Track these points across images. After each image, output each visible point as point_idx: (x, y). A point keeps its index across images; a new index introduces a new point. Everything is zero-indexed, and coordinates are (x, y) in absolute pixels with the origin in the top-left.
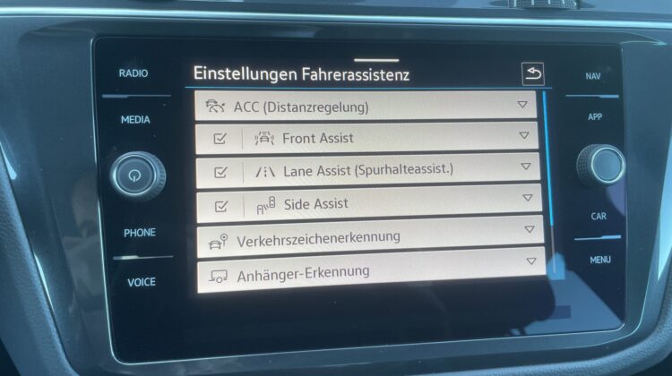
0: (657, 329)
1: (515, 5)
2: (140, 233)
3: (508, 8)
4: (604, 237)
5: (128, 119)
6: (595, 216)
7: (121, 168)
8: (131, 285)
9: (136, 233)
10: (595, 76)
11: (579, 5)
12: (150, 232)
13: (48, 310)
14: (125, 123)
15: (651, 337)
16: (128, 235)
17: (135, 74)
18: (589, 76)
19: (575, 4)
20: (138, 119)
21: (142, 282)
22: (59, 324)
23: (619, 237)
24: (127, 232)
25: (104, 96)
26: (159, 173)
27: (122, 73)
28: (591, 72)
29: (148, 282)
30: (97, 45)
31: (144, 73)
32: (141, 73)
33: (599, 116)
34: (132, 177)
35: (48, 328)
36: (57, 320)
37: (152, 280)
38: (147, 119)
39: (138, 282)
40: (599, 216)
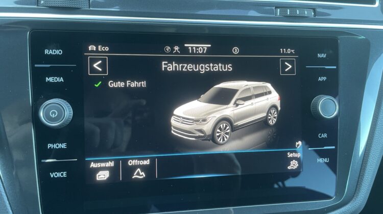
0: (354, 199)
1: (278, 14)
2: (57, 146)
3: (274, 16)
4: (325, 148)
5: (51, 79)
6: (321, 136)
7: (45, 110)
8: (52, 176)
9: (55, 146)
10: (323, 56)
11: (315, 15)
12: (64, 146)
13: (4, 191)
14: (48, 81)
15: (350, 204)
16: (50, 148)
17: (55, 52)
18: (319, 55)
19: (313, 14)
20: (56, 79)
21: (59, 175)
22: (10, 199)
23: (334, 147)
24: (50, 146)
25: (36, 66)
26: (68, 112)
27: (46, 52)
28: (321, 53)
29: (62, 174)
30: (31, 36)
31: (60, 52)
32: (58, 52)
33: (324, 78)
34: (52, 114)
35: (4, 202)
36: (9, 197)
37: (65, 174)
38: (62, 79)
39: (56, 175)
40: (323, 136)
